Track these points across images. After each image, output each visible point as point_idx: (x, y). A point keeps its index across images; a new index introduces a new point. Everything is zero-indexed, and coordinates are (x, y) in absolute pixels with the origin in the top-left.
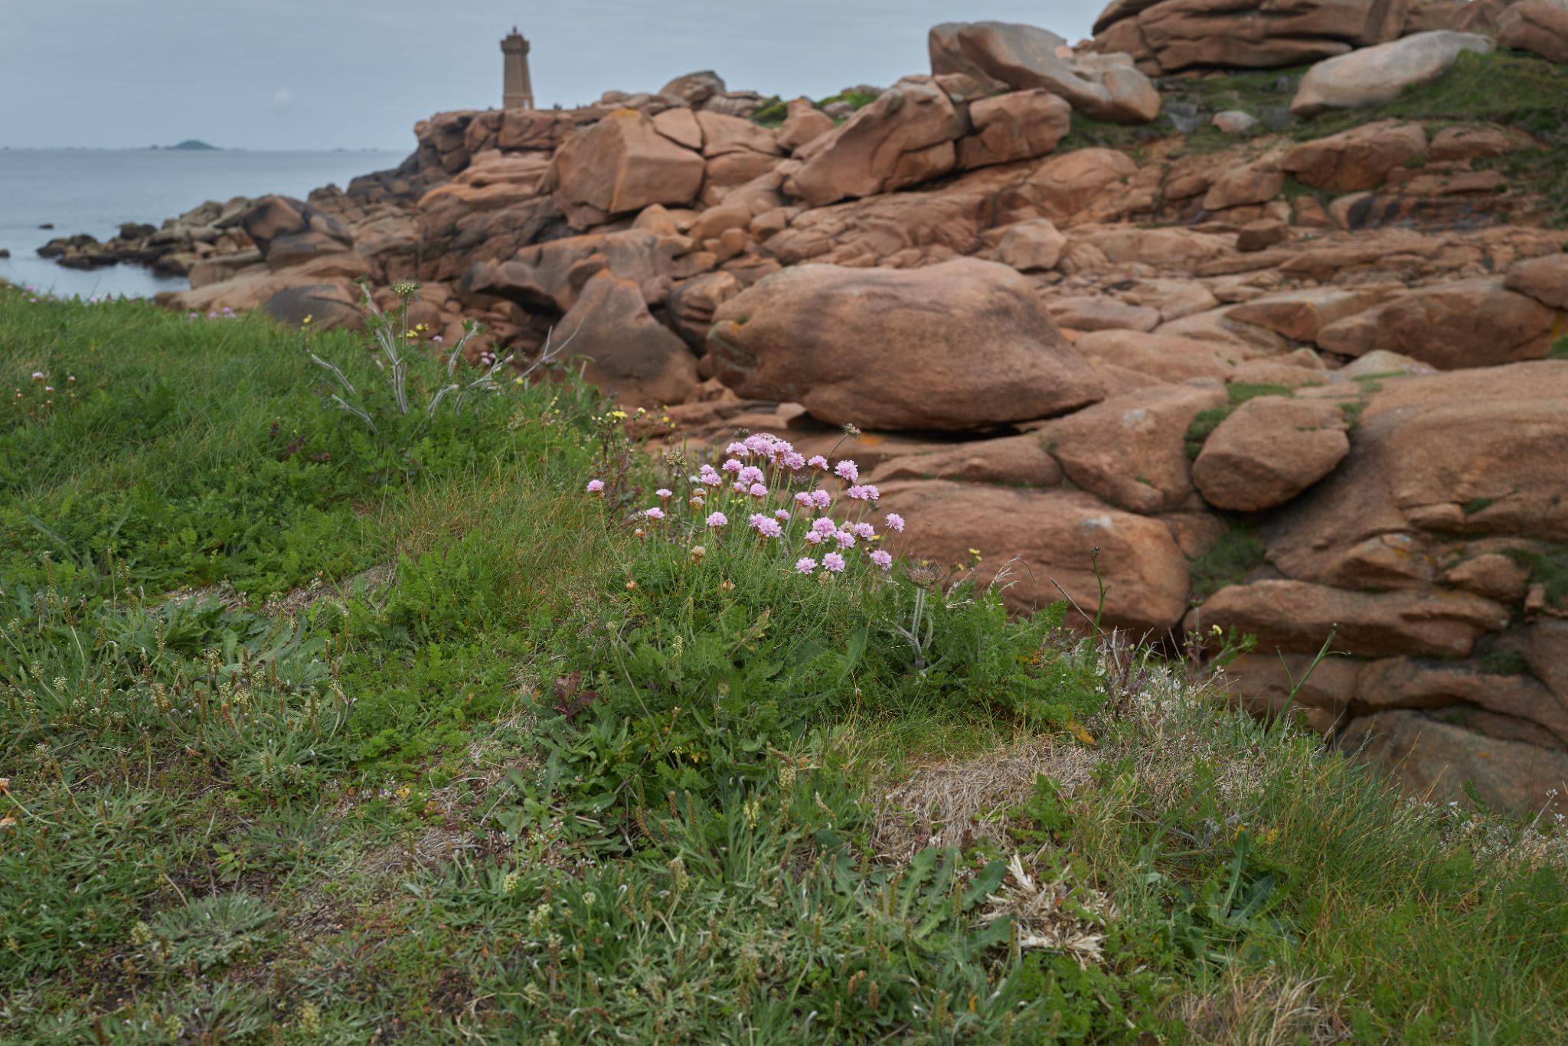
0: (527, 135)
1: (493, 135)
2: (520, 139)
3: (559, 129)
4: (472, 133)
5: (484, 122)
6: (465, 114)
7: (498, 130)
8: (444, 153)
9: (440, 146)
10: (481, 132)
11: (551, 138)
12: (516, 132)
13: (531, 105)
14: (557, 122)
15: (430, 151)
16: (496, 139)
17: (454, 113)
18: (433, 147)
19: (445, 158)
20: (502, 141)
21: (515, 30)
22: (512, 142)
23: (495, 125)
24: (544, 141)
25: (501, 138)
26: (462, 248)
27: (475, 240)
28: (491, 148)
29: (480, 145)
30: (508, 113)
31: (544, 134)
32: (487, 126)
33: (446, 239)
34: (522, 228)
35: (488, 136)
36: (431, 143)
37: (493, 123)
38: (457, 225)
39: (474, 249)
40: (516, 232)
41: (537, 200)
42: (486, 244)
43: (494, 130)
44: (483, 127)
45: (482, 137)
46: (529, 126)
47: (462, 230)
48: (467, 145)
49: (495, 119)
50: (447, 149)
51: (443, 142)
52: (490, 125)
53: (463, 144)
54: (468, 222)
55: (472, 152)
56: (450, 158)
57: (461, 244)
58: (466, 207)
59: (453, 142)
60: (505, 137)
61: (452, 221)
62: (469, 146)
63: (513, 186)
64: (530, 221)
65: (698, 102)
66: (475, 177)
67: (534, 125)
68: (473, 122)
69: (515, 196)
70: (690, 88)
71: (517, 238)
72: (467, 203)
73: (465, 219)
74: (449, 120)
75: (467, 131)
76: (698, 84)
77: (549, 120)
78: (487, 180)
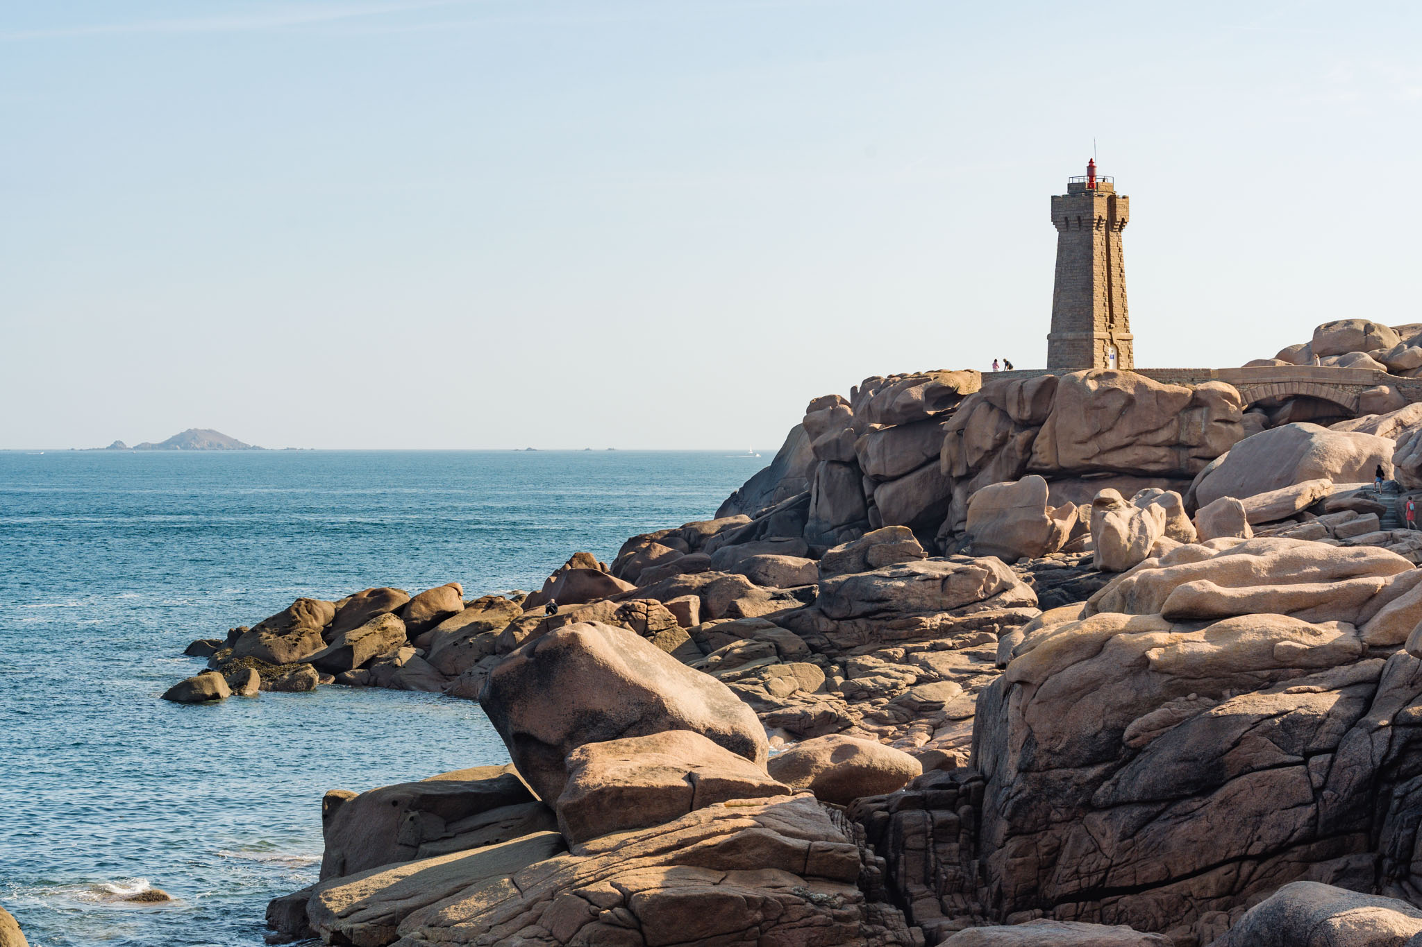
0: (1111, 439)
1: (1020, 438)
2: (1093, 447)
3: (1203, 419)
4: (960, 432)
7: (1035, 423)
8: (878, 480)
9: (872, 466)
10: (984, 432)
11: (1175, 445)
12: (1082, 431)
14: (1196, 401)
15: (841, 474)
16: (1028, 446)
17: (919, 379)
18: (853, 463)
19: (882, 495)
20: (1043, 453)
21: (1091, 168)
22: (1074, 455)
23: (1027, 415)
24: (1161, 452)
25: (1042, 445)
26: (1141, 802)
27: (1187, 783)
28: (1012, 469)
29: (979, 467)
30: (1062, 381)
31: (1163, 435)
32: (1004, 414)
33: (1092, 773)
34: (1333, 750)
35: (1003, 442)
36: (846, 456)
37: (1020, 403)
38: (1126, 735)
39: (1178, 808)
40: (1313, 760)
41: (1370, 666)
42: (1219, 795)
43: (1023, 425)
44: (994, 416)
45: (988, 444)
46: (1121, 412)
47: (1138, 750)
48: (944, 463)
49: (1028, 393)
50: (889, 473)
51: (881, 452)
52: (1013, 412)
53: (937, 457)
54: (1165, 724)
55: (960, 479)
56: (897, 492)
57: (1135, 794)
58: (1158, 685)
59: (910, 449)
60: (1054, 446)
61: (1113, 719)
62: (952, 466)
63: (1296, 622)
64: (1356, 731)
66: (1181, 594)
67: (1134, 410)
68: (966, 402)
69: (1305, 652)
71: (1318, 780)
72: (1159, 670)
73: (1152, 717)
74: (902, 397)
75: (949, 425)
77: (1174, 399)
78: (1217, 603)
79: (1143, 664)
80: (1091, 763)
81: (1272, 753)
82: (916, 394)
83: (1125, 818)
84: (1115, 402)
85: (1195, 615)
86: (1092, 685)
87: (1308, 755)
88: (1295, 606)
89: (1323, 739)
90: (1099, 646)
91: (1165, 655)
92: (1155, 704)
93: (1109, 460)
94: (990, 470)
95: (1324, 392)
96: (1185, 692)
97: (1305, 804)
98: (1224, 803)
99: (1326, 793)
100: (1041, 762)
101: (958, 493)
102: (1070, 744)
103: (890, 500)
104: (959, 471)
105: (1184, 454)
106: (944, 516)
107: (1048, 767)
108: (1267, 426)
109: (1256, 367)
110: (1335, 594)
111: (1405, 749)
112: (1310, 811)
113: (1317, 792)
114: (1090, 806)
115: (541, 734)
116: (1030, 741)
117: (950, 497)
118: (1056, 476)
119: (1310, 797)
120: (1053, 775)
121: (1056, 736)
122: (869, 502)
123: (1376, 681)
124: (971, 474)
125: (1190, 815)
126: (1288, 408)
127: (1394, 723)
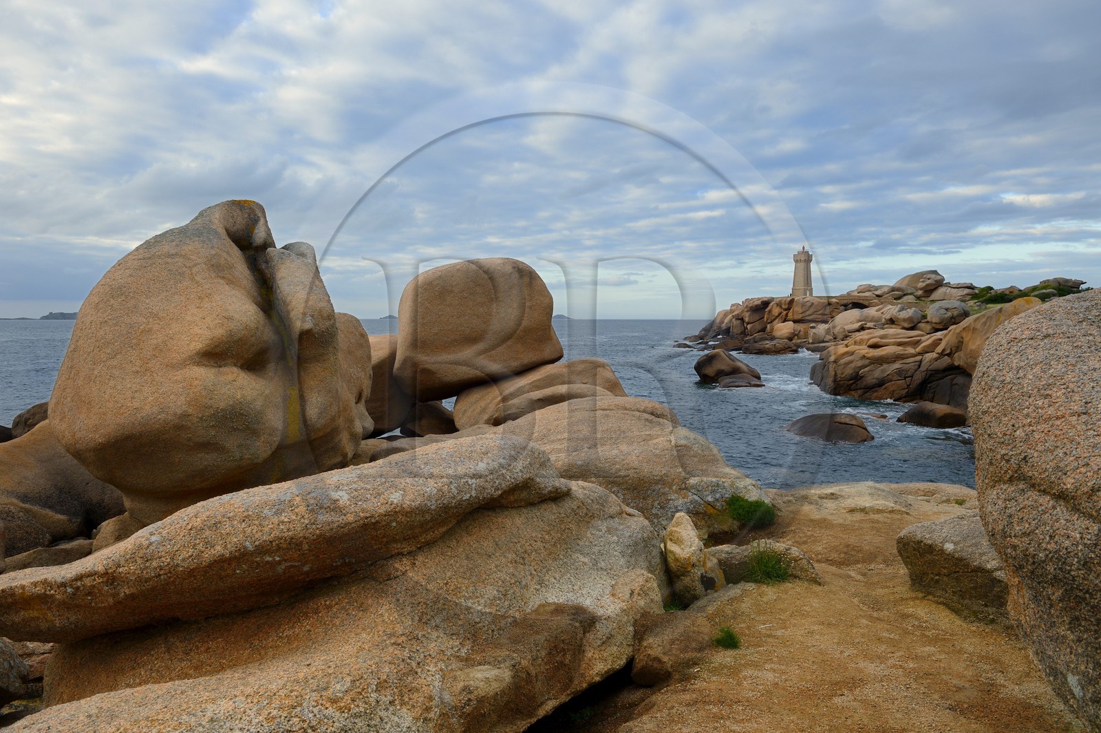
0: (808, 313)
1: (785, 312)
2: (803, 315)
3: (830, 308)
4: (770, 311)
5: (779, 305)
6: (764, 299)
7: (789, 309)
8: (748, 323)
9: (747, 320)
10: (776, 311)
11: (823, 315)
12: (801, 311)
13: (811, 294)
14: (829, 304)
15: (739, 322)
16: (787, 315)
17: (759, 299)
18: (742, 319)
19: (749, 327)
20: (791, 316)
21: (804, 248)
22: (797, 317)
23: (786, 307)
24: (820, 316)
25: (790, 314)
26: (864, 389)
27: (876, 384)
28: (784, 320)
29: (774, 319)
30: (796, 299)
31: (819, 313)
32: (781, 307)
33: (851, 382)
34: (912, 377)
35: (781, 313)
36: (740, 318)
37: (785, 304)
38: (860, 372)
39: (873, 390)
40: (907, 379)
41: (919, 358)
42: (884, 387)
43: (786, 310)
44: (778, 307)
45: (777, 314)
46: (810, 306)
47: (863, 377)
48: (765, 319)
49: (787, 302)
50: (752, 321)
51: (750, 316)
52: (783, 307)
53: (763, 318)
54: (870, 371)
55: (769, 323)
56: (753, 326)
57: (863, 386)
58: (867, 362)
59: (757, 317)
60: (793, 314)
61: (857, 370)
62: (767, 320)
63: (900, 348)
64: (917, 372)
65: (929, 290)
66: (872, 341)
67: (814, 306)
68: (771, 304)
69: (903, 354)
70: (923, 282)
71: (908, 383)
72: (868, 358)
73: (866, 369)
74: (756, 303)
75: (767, 310)
76: (929, 279)
77: (823, 303)
78: (881, 344)
79: (864, 357)
80: (850, 380)
81: (896, 377)
82: (759, 302)
83: (860, 392)
84: (809, 304)
85: (875, 346)
86: (851, 362)
87: (905, 378)
88: (900, 344)
89: (909, 374)
90: (852, 353)
91: (869, 355)
92: (866, 366)
93: (807, 318)
94: (777, 320)
95: (861, 302)
96: (874, 364)
97: (905, 389)
98: (885, 388)
99: (911, 386)
101: (768, 326)
103: (751, 328)
104: (769, 321)
105: (826, 317)
106: (765, 331)
107: (840, 381)
108: (846, 310)
109: (841, 296)
110: (910, 341)
111: (931, 375)
112: (907, 390)
113: (908, 386)
114: (850, 390)
115: (709, 375)
116: (836, 375)
117: (766, 328)
118: (795, 322)
120: (841, 383)
121: (843, 374)
122: (745, 329)
123: (921, 361)
124: (771, 322)
125: (876, 391)
126: (851, 305)
127: (927, 370)
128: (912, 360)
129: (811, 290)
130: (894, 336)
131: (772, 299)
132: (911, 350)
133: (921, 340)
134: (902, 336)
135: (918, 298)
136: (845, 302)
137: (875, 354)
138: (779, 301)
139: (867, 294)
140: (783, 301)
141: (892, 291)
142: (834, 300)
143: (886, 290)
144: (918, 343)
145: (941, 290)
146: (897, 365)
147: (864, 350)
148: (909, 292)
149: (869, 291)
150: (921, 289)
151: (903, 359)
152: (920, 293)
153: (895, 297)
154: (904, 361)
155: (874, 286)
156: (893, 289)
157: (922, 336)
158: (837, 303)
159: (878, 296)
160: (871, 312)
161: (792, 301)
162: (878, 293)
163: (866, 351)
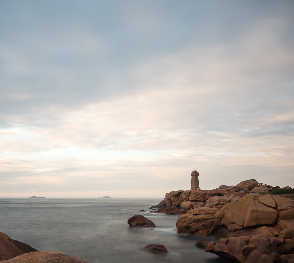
0: (197, 197)
1: (188, 197)
3: (207, 195)
4: (182, 197)
5: (185, 194)
6: (180, 192)
7: (189, 196)
8: (173, 202)
10: (184, 196)
11: (204, 198)
12: (194, 197)
14: (206, 194)
15: (169, 201)
16: (188, 198)
18: (171, 200)
19: (173, 203)
20: (190, 199)
22: (194, 199)
23: (188, 195)
24: (203, 199)
25: (190, 198)
28: (187, 201)
29: (184, 200)
30: (192, 192)
31: (202, 197)
32: (186, 195)
34: (209, 228)
35: (186, 197)
37: (188, 194)
38: (189, 226)
40: (207, 229)
43: (188, 196)
44: (185, 195)
45: (184, 198)
47: (190, 228)
51: (173, 199)
52: (187, 195)
53: (179, 199)
54: (193, 225)
56: (175, 203)
58: (192, 221)
59: (176, 199)
61: (188, 224)
62: (181, 200)
63: (206, 215)
64: (212, 226)
65: (250, 188)
66: (195, 212)
67: (200, 195)
68: (182, 194)
69: (207, 218)
70: (248, 184)
71: (208, 231)
72: (192, 220)
73: (192, 224)
74: (176, 193)
75: (180, 196)
76: (250, 183)
77: (204, 193)
78: (198, 213)
79: (191, 219)
80: (186, 229)
81: (203, 228)
82: (177, 193)
84: (197, 194)
85: (196, 215)
86: (185, 221)
87: (207, 228)
88: (206, 214)
89: (208, 227)
90: (186, 217)
91: (193, 218)
93: (197, 200)
94: (184, 201)
95: (221, 193)
96: (195, 222)
97: (206, 233)
98: (198, 233)
99: (209, 232)
100: (181, 228)
102: (183, 227)
104: (181, 201)
106: (180, 205)
107: (181, 229)
110: (210, 213)
113: (208, 232)
117: (180, 203)
118: (191, 201)
119: (207, 232)
120: (182, 230)
122: (172, 204)
123: (214, 221)
124: (182, 201)
126: (217, 194)
127: (215, 225)
128: (211, 220)
129: (199, 188)
130: (205, 210)
131: (183, 191)
132: (211, 217)
133: (215, 212)
134: (208, 210)
135: (246, 191)
136: (213, 193)
137: (195, 218)
138: (185, 192)
139: (224, 189)
140: (187, 192)
141: (235, 188)
142: (209, 192)
143: (232, 188)
144: (214, 213)
145: (256, 188)
146: (204, 223)
147: (191, 216)
148: (242, 189)
149: (224, 188)
150: (247, 188)
151: (207, 220)
152: (246, 189)
153: (236, 191)
154: (207, 221)
155: (227, 186)
156: (235, 187)
157: (217, 210)
158: (210, 193)
159: (228, 190)
160: (224, 197)
161: (190, 192)
162: (228, 189)
163: (192, 217)
